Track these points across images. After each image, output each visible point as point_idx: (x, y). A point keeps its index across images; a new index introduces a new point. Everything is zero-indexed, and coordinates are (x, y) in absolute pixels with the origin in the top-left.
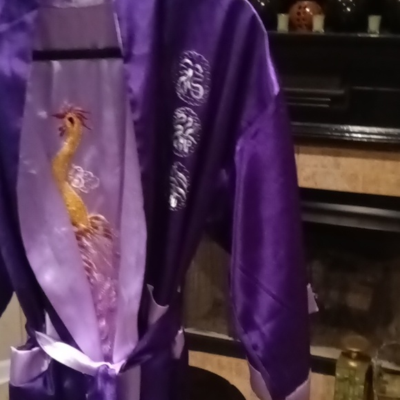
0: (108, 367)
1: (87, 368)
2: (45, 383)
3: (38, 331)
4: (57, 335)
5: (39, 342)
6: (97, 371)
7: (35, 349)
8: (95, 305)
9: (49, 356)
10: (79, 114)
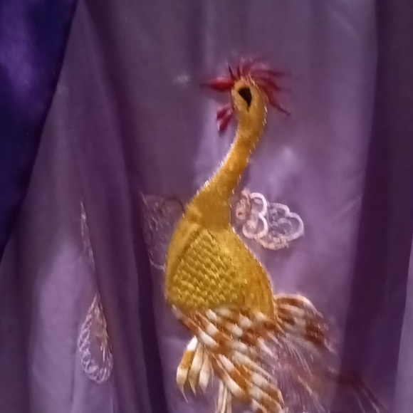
10: (264, 79)
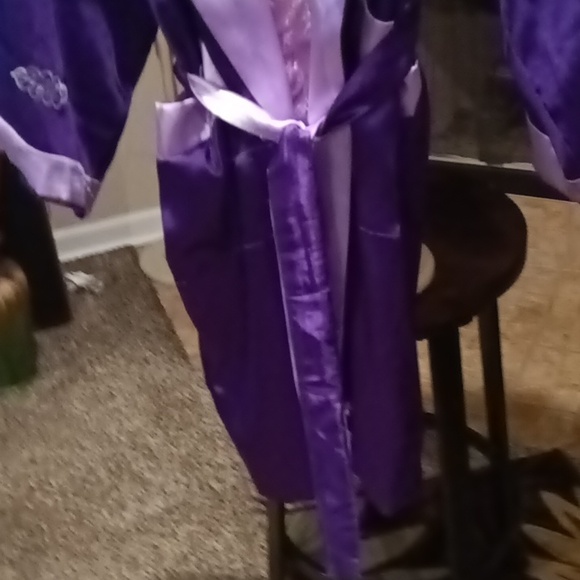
0: (299, 127)
1: (267, 129)
2: (208, 156)
3: (191, 72)
4: (219, 81)
5: (194, 90)
6: (282, 133)
7: (189, 101)
8: (280, 36)
9: (210, 113)
